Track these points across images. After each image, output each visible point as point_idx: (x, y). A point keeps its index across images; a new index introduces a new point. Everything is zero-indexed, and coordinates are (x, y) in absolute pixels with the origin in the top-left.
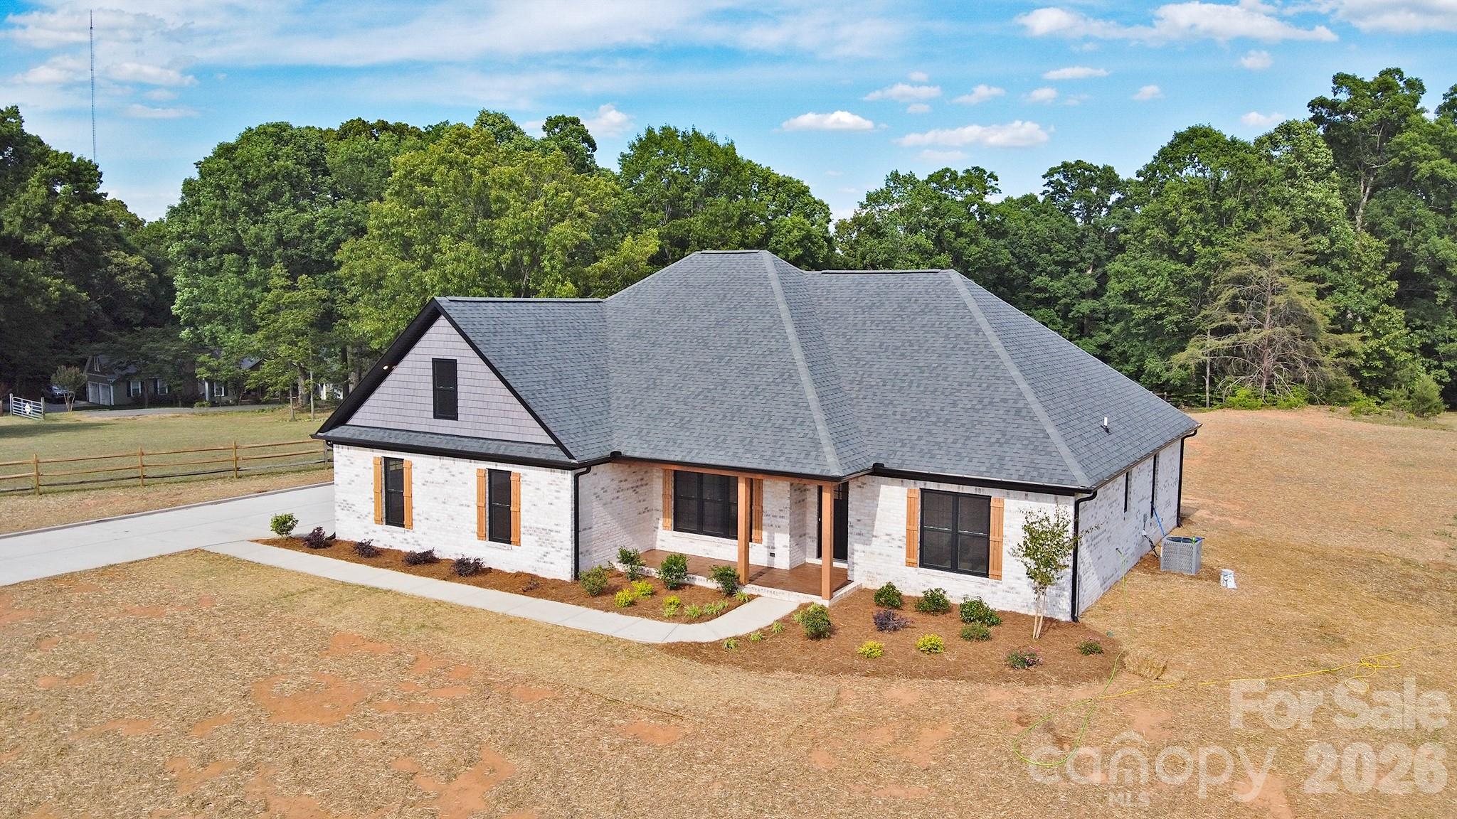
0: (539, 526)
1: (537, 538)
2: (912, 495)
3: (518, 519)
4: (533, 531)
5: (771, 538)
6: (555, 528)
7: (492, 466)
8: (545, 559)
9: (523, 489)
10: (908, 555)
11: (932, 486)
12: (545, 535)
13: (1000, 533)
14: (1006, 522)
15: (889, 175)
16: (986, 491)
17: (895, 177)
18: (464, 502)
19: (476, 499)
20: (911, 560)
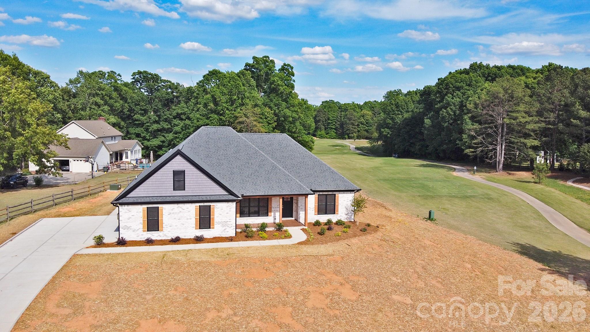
0: (222, 221)
1: (221, 225)
2: (316, 196)
3: (213, 220)
4: (219, 223)
5: (275, 214)
6: (229, 220)
7: (202, 204)
8: (225, 231)
9: (215, 210)
10: (315, 212)
11: (321, 193)
12: (225, 224)
13: (338, 203)
14: (339, 200)
15: (78, 72)
16: (334, 193)
17: (81, 72)
18: (189, 218)
19: (195, 216)
20: (315, 213)
